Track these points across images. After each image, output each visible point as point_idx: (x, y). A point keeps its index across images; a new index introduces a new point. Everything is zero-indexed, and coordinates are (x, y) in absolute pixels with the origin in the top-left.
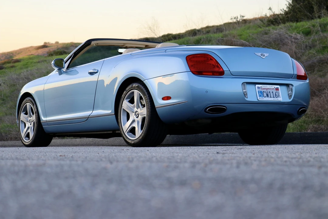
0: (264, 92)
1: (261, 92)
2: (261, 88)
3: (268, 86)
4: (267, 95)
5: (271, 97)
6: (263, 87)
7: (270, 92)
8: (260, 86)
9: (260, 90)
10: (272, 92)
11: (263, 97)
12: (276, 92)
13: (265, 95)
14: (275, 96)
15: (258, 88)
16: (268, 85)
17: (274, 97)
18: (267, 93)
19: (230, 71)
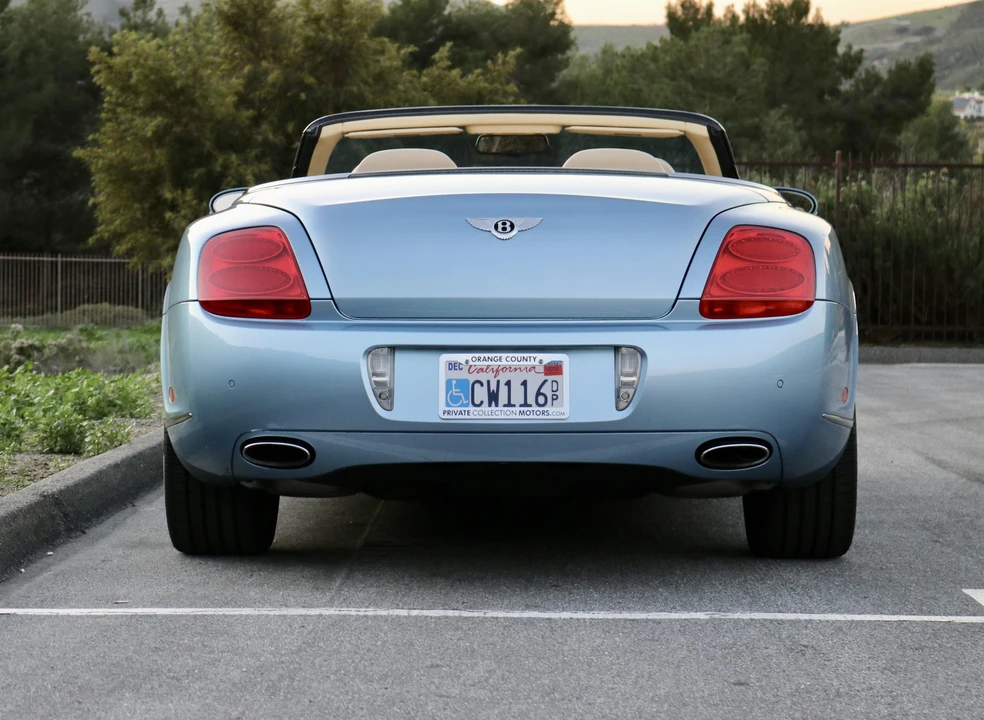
0: (477, 386)
1: (461, 383)
2: (466, 368)
3: (505, 359)
4: (493, 397)
5: (509, 404)
6: (477, 363)
7: (508, 383)
8: (461, 358)
9: (463, 375)
10: (524, 383)
11: (467, 405)
12: (546, 381)
13: (481, 394)
14: (531, 400)
15: (453, 366)
16: (504, 355)
17: (526, 404)
18: (493, 387)
19: (332, 298)
